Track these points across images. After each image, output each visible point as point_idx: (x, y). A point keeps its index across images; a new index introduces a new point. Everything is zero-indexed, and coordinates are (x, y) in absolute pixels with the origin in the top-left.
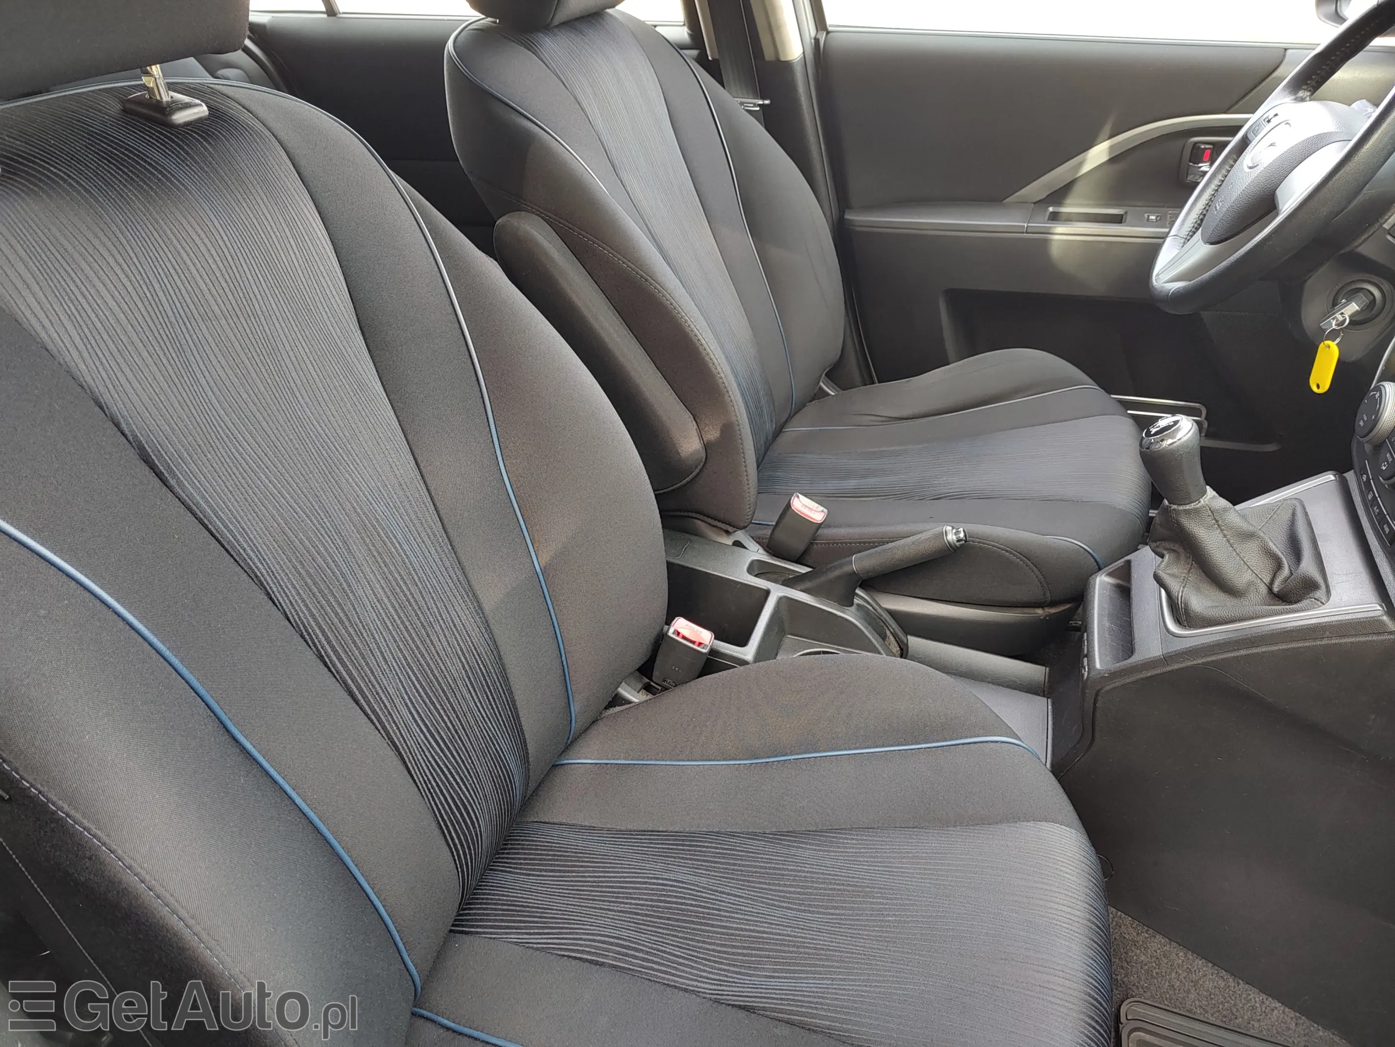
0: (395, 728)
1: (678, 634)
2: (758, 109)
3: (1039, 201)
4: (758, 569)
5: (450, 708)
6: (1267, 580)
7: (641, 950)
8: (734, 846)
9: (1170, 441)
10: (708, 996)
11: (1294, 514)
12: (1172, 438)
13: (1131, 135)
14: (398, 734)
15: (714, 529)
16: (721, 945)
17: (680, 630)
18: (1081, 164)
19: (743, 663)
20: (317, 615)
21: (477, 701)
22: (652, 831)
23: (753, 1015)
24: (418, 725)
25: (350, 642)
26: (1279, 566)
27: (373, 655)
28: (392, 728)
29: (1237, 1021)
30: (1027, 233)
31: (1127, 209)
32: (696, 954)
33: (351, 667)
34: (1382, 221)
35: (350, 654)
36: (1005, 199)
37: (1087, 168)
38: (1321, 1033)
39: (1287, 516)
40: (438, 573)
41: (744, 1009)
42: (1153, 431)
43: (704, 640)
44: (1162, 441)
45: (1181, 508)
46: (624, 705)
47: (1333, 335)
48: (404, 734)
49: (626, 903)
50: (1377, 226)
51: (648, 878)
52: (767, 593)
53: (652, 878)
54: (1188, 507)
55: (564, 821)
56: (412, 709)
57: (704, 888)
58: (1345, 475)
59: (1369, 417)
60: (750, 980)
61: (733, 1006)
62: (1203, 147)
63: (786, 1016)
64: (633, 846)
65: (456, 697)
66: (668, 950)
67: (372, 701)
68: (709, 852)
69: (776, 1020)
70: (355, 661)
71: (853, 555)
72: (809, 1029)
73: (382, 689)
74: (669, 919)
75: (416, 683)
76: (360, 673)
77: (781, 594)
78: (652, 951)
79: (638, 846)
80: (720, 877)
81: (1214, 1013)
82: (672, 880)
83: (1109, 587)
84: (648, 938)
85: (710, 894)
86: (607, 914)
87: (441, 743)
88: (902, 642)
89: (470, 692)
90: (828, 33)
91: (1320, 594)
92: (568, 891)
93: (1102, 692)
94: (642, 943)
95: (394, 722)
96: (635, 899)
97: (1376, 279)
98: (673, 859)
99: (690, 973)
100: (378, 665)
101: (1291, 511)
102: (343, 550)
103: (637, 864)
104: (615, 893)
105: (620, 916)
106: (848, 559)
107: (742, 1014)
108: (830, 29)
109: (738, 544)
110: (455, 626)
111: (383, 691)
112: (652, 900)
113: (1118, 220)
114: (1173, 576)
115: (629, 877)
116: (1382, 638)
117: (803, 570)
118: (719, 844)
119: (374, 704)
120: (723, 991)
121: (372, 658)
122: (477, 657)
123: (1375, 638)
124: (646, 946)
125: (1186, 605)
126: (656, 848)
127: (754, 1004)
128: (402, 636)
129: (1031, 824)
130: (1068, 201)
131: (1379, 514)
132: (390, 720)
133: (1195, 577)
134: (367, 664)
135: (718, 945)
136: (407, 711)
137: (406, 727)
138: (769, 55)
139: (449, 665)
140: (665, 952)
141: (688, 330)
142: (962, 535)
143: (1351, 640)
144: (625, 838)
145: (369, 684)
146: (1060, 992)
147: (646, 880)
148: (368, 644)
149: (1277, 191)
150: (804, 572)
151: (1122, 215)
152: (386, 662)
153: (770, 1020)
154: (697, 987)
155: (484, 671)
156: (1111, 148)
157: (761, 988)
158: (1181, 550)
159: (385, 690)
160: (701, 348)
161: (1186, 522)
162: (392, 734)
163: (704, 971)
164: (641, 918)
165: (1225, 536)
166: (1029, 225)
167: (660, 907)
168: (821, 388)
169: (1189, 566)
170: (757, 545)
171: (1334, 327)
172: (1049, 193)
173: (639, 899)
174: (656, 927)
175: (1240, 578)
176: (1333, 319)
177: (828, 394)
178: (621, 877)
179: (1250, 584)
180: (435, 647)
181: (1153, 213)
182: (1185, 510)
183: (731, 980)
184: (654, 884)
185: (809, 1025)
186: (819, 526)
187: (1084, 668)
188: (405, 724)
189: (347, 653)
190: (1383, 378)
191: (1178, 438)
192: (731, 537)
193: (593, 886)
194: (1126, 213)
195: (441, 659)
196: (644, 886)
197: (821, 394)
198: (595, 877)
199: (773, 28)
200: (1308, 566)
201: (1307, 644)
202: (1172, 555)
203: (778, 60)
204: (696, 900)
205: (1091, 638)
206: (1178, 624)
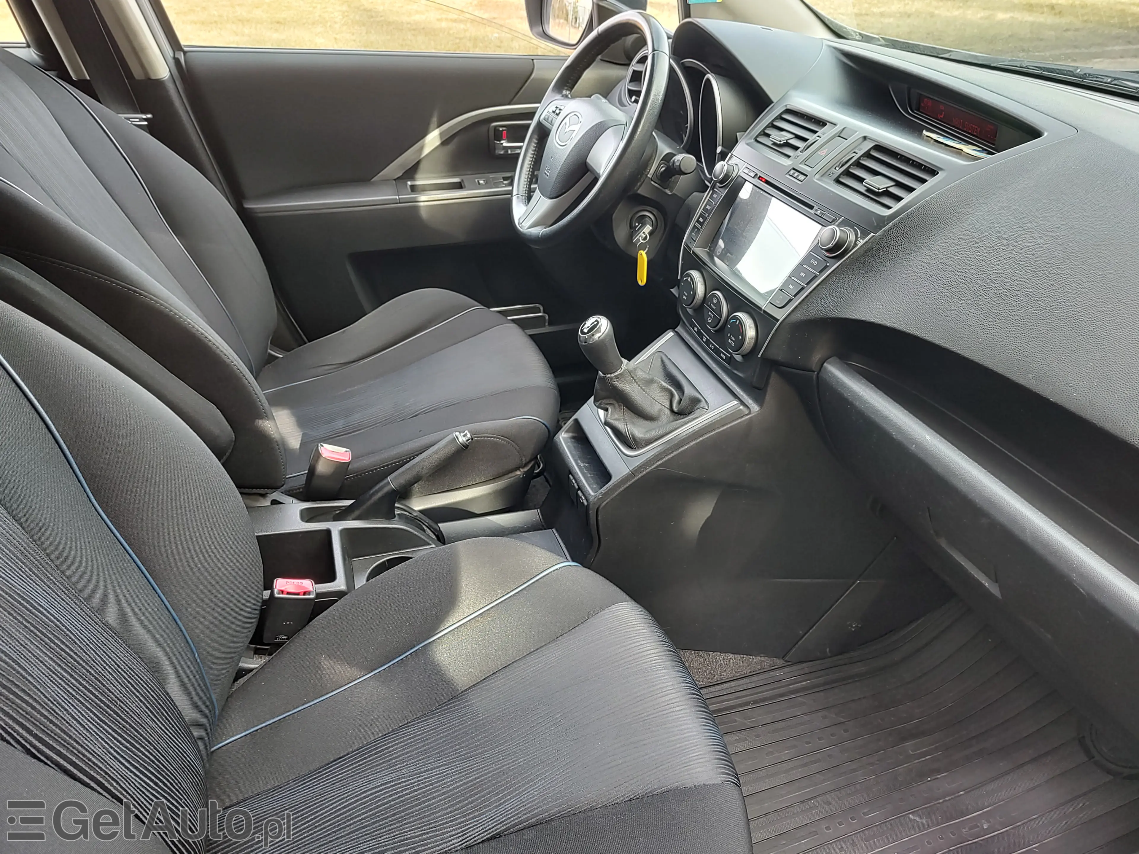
0: (115, 784)
1: (282, 592)
2: (146, 123)
3: (398, 178)
4: (308, 516)
5: (147, 743)
6: (667, 405)
7: (386, 850)
8: (414, 733)
9: (598, 335)
10: (459, 848)
11: (662, 361)
12: (600, 332)
13: (453, 123)
14: (119, 788)
15: (252, 497)
16: (449, 807)
17: (283, 589)
18: (422, 148)
19: (341, 594)
20: (11, 712)
21: (160, 725)
22: (335, 761)
23: (501, 838)
24: (132, 772)
25: (48, 723)
26: (672, 395)
27: (71, 726)
28: (112, 785)
29: (715, 678)
30: (400, 203)
31: (463, 177)
32: (433, 825)
33: (58, 748)
34: (646, 173)
35: (53, 735)
36: (373, 178)
37: (426, 151)
38: (755, 660)
39: (659, 363)
40: (86, 624)
41: (491, 839)
42: (586, 331)
43: (307, 588)
44: (593, 335)
45: (613, 375)
46: (245, 675)
47: (642, 247)
48: (124, 786)
49: (350, 825)
50: (644, 176)
51: (357, 796)
52: (328, 532)
53: (359, 795)
54: (616, 374)
55: (246, 796)
56: (121, 759)
57: (410, 776)
58: (676, 330)
59: (689, 293)
60: (486, 817)
61: (483, 842)
62: (501, 129)
63: (525, 824)
64: (327, 780)
65: (146, 730)
66: (409, 836)
67: (87, 769)
68: (397, 749)
69: (519, 831)
70: (60, 740)
71: (387, 477)
72: (546, 822)
73: (92, 754)
74: (394, 815)
75: (113, 734)
76: (68, 748)
77: (340, 528)
78: (396, 845)
79: (332, 778)
80: (417, 761)
81: (703, 680)
82: (379, 786)
83: (569, 440)
84: (387, 838)
85: (417, 778)
86: (338, 842)
87: (153, 778)
88: (436, 530)
89: (154, 720)
90: (185, 53)
91: (703, 404)
92: (290, 847)
93: (600, 508)
94: (383, 844)
95: (113, 779)
96: (356, 817)
97: (649, 208)
98: (369, 771)
99: (436, 841)
100: (79, 733)
101: (660, 360)
102: (6, 637)
103: (339, 792)
104: (334, 823)
105: (351, 837)
106: (385, 481)
107: (493, 843)
108: (185, 49)
109: (275, 502)
110: (119, 666)
111: (93, 755)
112: (371, 810)
113: (459, 186)
114: (616, 419)
115: (340, 805)
116: (743, 419)
117: (348, 503)
118: (401, 738)
119: (90, 771)
120: (470, 836)
121: (72, 729)
122: (145, 686)
123: (740, 420)
124: (389, 845)
125: (633, 436)
126: (349, 770)
127: (498, 831)
128: (85, 697)
129: (607, 610)
130: (418, 176)
131: (714, 348)
132: (108, 778)
133: (629, 415)
134: (70, 737)
135: (446, 808)
136: (118, 763)
137: (123, 778)
138: (137, 73)
139: (130, 704)
140: (407, 839)
141: (194, 330)
142: (469, 435)
143: (729, 426)
144: (315, 778)
145: (79, 755)
146: (680, 701)
147: (356, 799)
148: (63, 718)
149: (588, 160)
150: (349, 504)
151: (460, 182)
152: (84, 727)
153: (516, 833)
154: (447, 847)
155: (155, 696)
156: (441, 134)
157: (498, 817)
158: (614, 402)
159: (93, 753)
160: (210, 344)
161: (617, 383)
162: (114, 791)
163: (447, 832)
164: (370, 827)
165: (639, 386)
166: (400, 197)
167: (381, 811)
168: (270, 355)
169: (622, 410)
170: (289, 497)
171: (642, 241)
172: (404, 171)
173: (359, 815)
174: (388, 826)
175: (653, 409)
176: (640, 236)
177: (277, 358)
178: (332, 809)
179: (660, 410)
180: (113, 694)
181: (481, 178)
182: (615, 376)
183: (471, 825)
184: (365, 797)
185: (545, 818)
186: (348, 464)
187: (581, 498)
188: (122, 776)
189: (50, 735)
190: (685, 268)
191: (602, 331)
192: (268, 498)
193: (311, 830)
194: (462, 180)
195: (122, 702)
196: (358, 803)
197: (272, 359)
198: (308, 822)
199: (138, 51)
200: (688, 391)
201: (708, 436)
202: (612, 406)
203: (150, 79)
204: (408, 789)
205: (577, 477)
206: (630, 449)
